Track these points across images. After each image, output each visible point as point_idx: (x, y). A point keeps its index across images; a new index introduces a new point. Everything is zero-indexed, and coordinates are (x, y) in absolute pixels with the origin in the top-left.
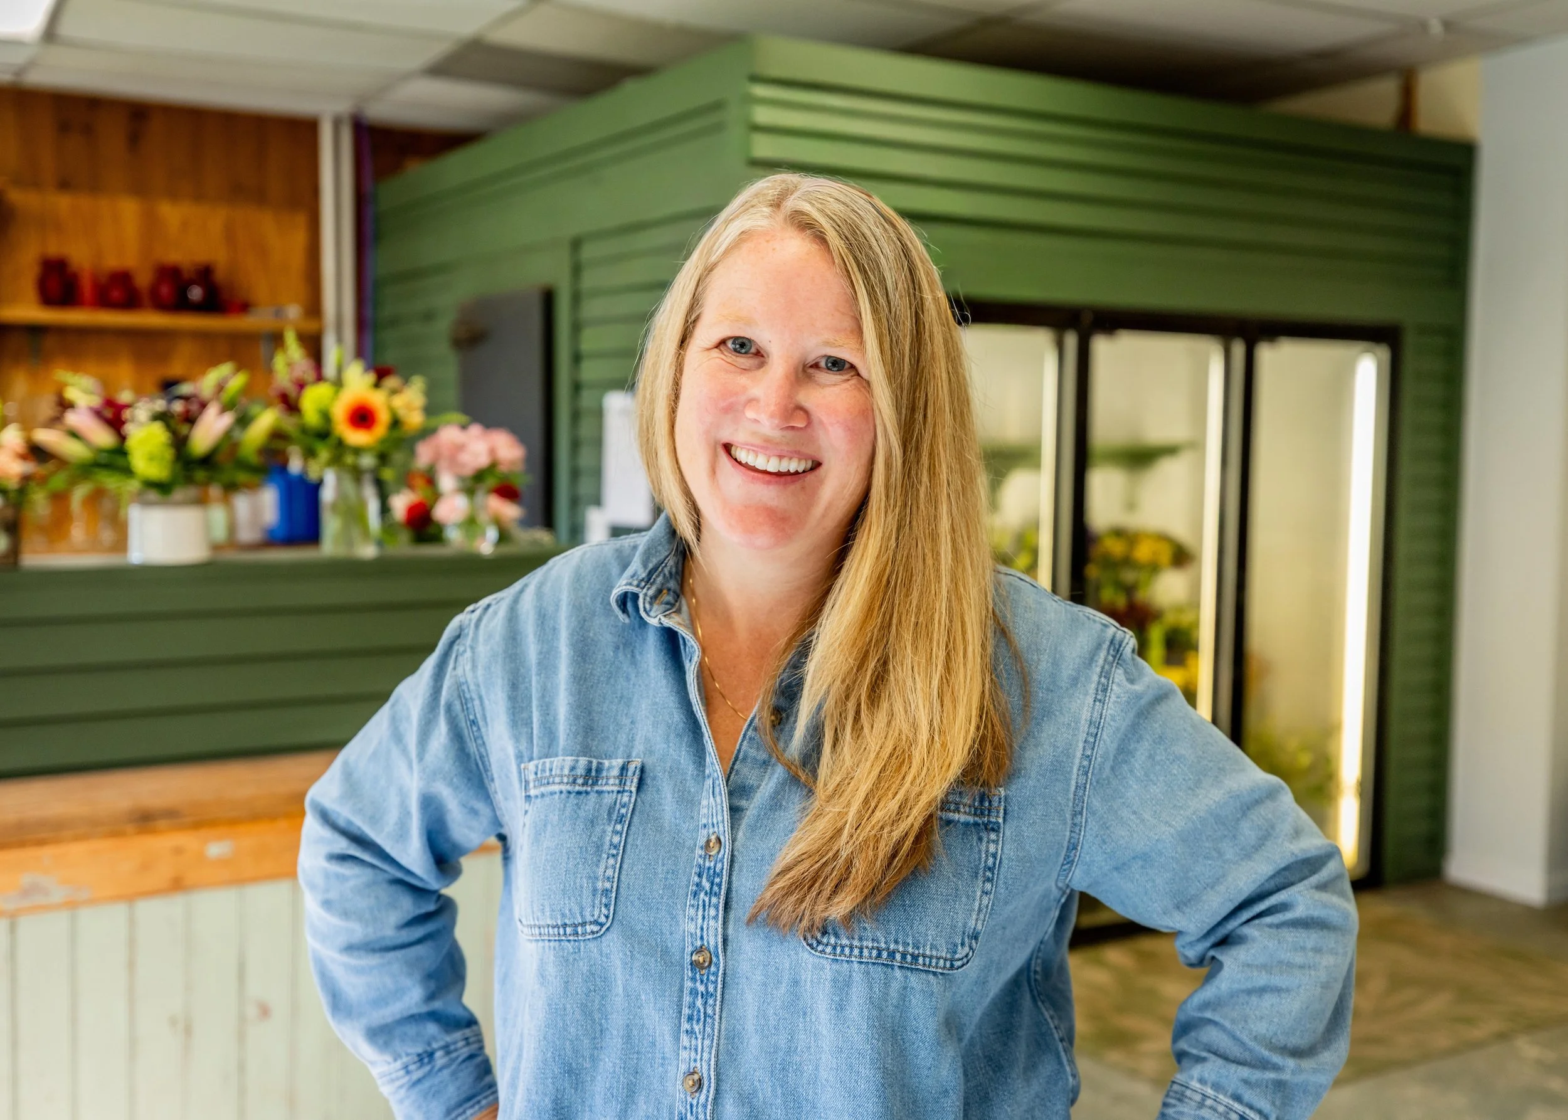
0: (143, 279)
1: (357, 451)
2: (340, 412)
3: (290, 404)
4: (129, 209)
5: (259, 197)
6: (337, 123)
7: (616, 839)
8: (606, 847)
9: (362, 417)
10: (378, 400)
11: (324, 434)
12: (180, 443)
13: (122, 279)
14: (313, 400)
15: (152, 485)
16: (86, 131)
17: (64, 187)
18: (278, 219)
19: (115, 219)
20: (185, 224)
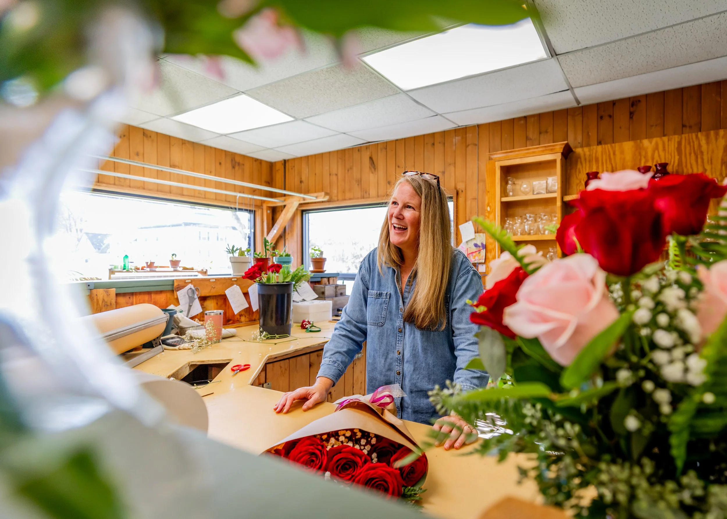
7: (385, 308)
8: (384, 309)
16: (610, 116)
17: (599, 143)
18: (708, 137)
19: (622, 152)
20: (657, 148)
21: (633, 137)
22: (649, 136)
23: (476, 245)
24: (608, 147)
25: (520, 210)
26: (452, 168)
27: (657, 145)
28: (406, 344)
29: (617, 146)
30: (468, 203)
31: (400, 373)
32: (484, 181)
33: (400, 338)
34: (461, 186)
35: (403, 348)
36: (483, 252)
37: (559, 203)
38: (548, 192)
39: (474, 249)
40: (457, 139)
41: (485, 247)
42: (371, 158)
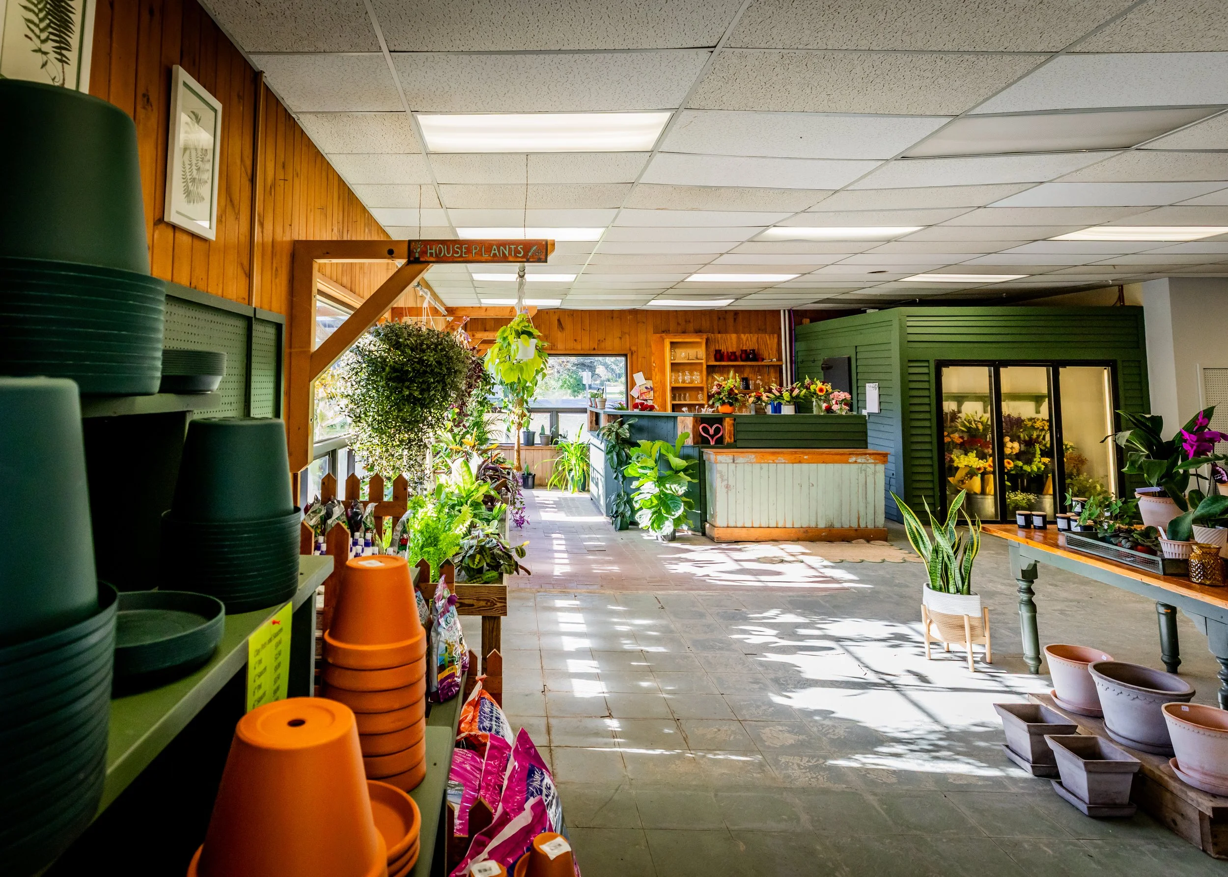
0: (738, 354)
1: (821, 396)
2: (817, 389)
3: (808, 388)
4: (734, 336)
5: (764, 331)
6: (784, 311)
9: (821, 390)
10: (824, 387)
11: (815, 393)
12: (791, 395)
13: (734, 353)
14: (812, 387)
15: (787, 401)
16: (724, 319)
17: (719, 333)
18: (770, 336)
19: (731, 339)
20: (747, 339)
21: (736, 332)
22: (744, 333)
23: (646, 388)
24: (724, 335)
25: (681, 367)
26: (627, 336)
27: (747, 337)
29: (728, 336)
30: (640, 360)
32: (651, 347)
34: (634, 348)
36: (652, 393)
37: (705, 367)
38: (697, 359)
39: (645, 390)
40: (629, 317)
41: (652, 389)
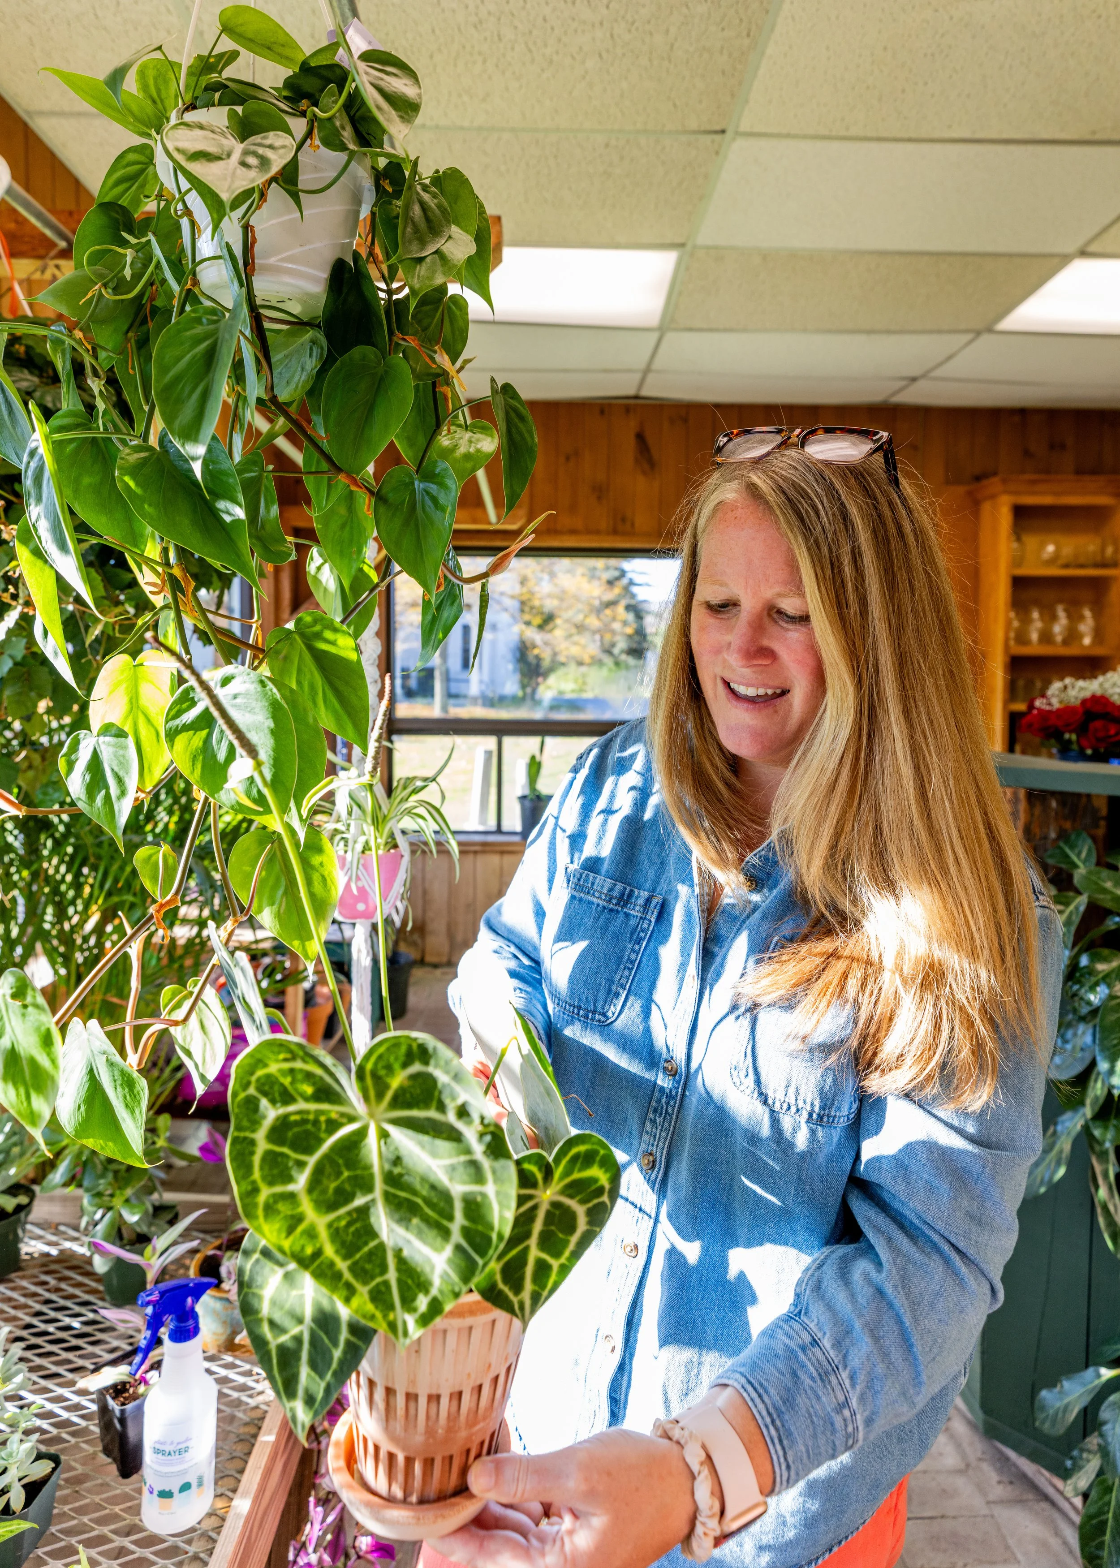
28: (682, 1137)
31: (636, 1247)
33: (664, 1100)
35: (669, 1147)
42: (640, 437)
